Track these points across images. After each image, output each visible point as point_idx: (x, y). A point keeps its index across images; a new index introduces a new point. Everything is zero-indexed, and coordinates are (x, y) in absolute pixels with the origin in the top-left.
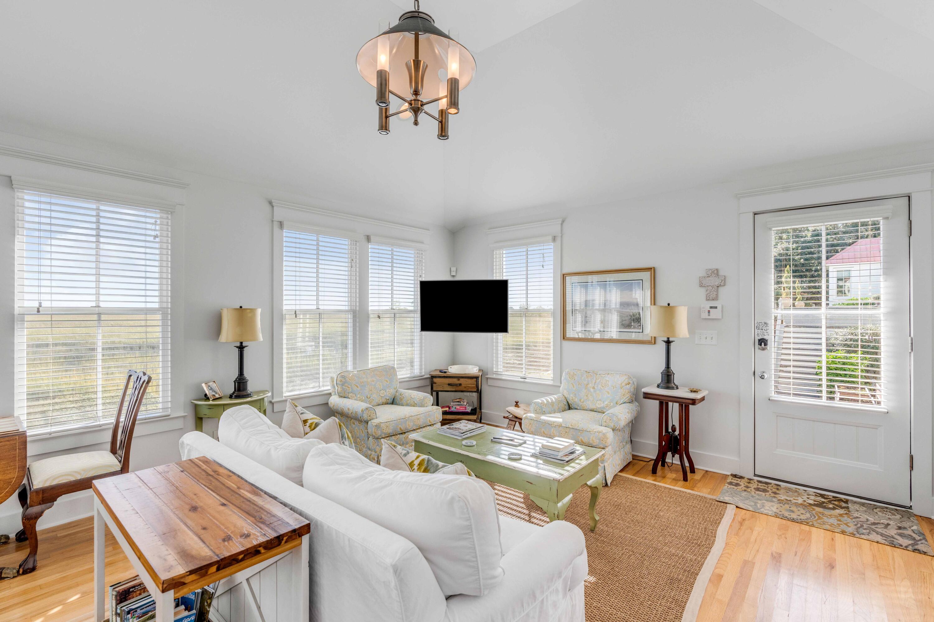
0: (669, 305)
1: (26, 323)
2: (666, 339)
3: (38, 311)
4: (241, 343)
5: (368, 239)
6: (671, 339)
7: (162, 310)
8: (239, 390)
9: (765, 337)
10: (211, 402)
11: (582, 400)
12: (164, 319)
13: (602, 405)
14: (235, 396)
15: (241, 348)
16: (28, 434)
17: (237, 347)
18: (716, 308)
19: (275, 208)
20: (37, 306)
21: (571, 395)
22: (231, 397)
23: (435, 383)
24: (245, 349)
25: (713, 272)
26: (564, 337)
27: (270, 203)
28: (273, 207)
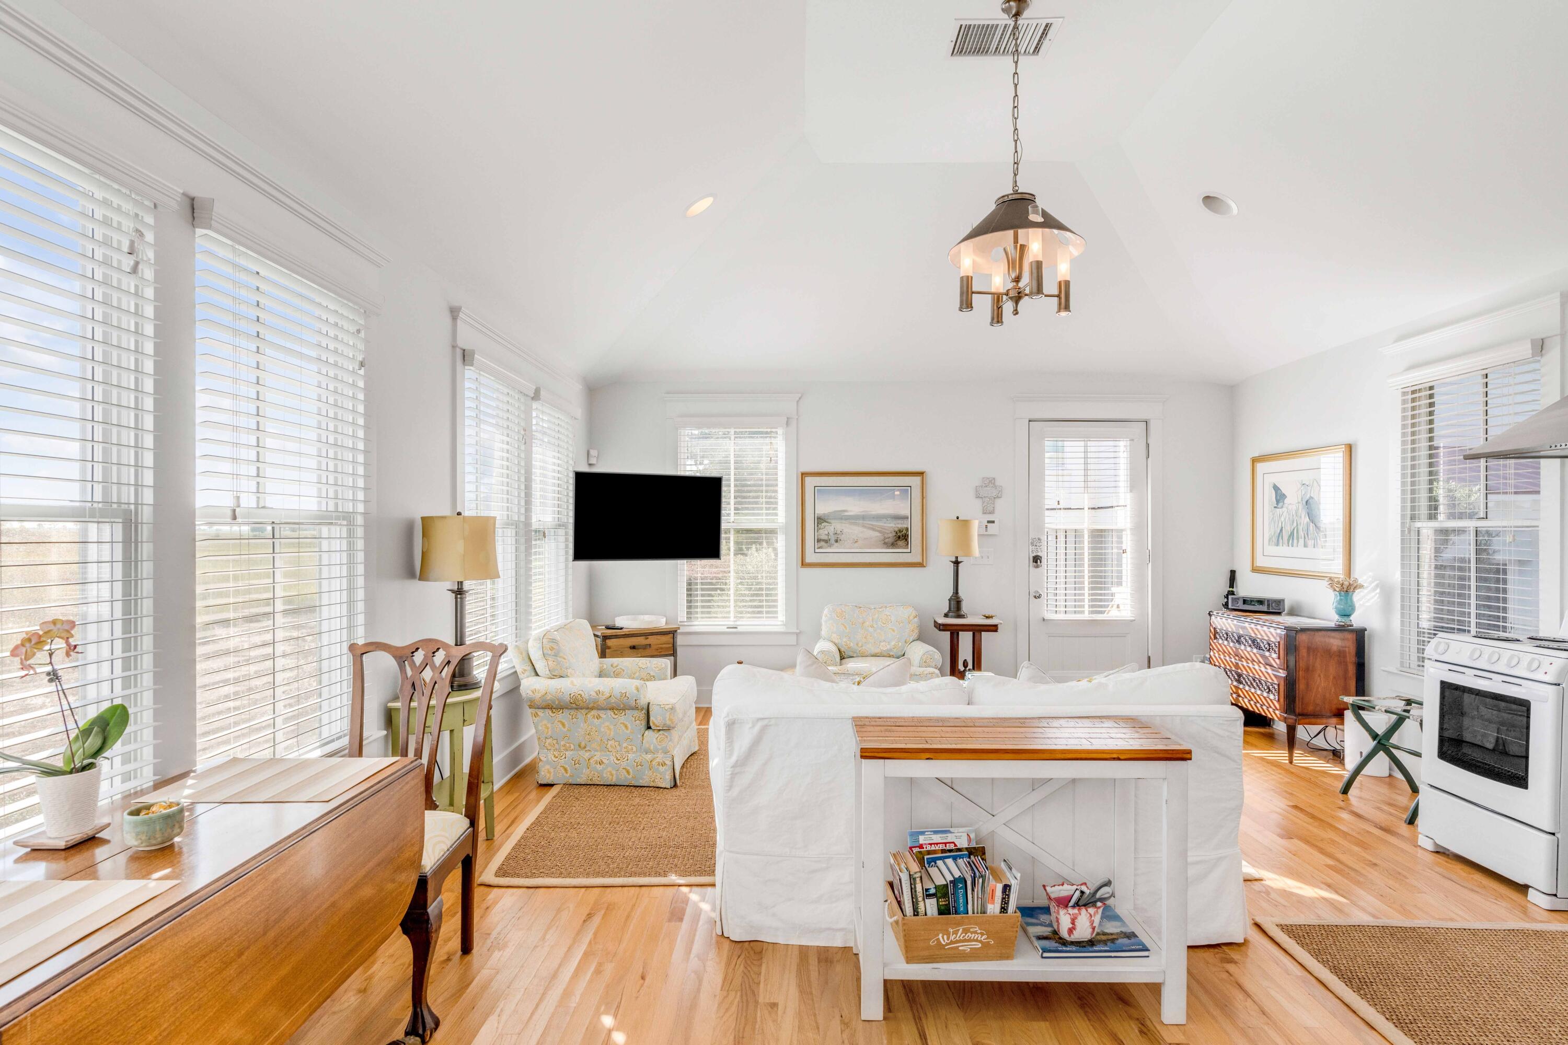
0: (958, 518)
2: (954, 560)
4: (460, 583)
5: (537, 393)
6: (959, 560)
8: (461, 675)
9: (1039, 554)
11: (860, 644)
13: (888, 647)
15: (459, 593)
17: (454, 592)
18: (993, 522)
19: (459, 323)
20: (231, 503)
21: (844, 640)
23: (609, 648)
24: (467, 595)
25: (990, 481)
26: (804, 564)
28: (456, 320)
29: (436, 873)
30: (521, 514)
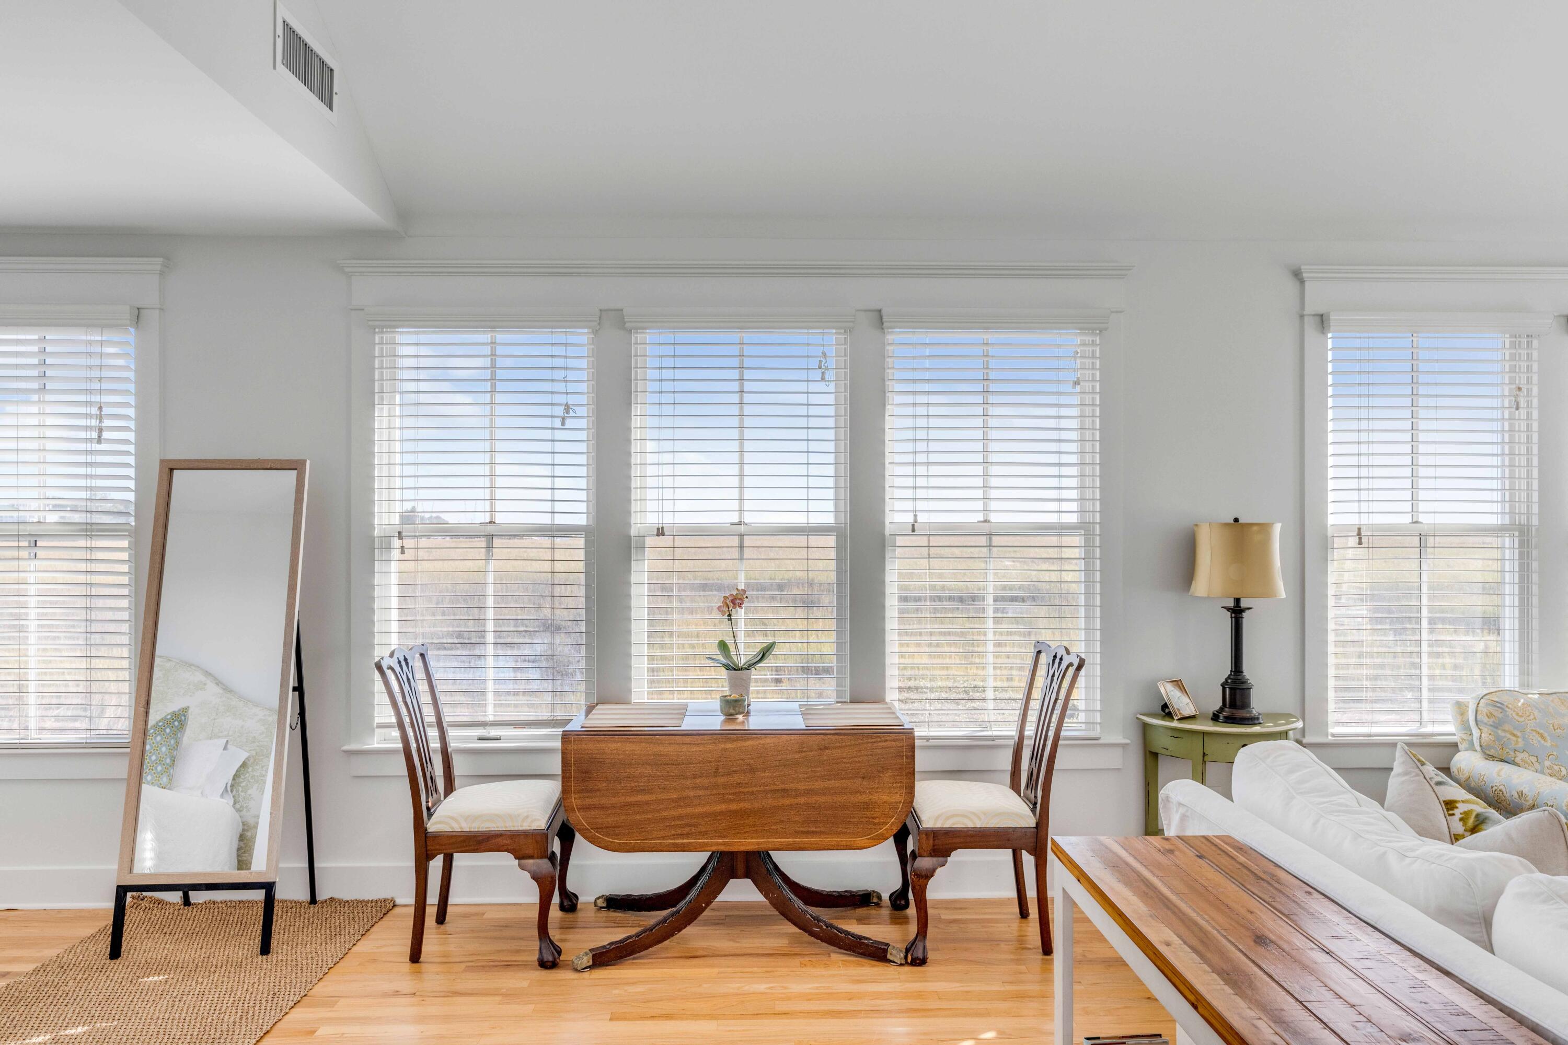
1: (898, 550)
3: (913, 530)
4: (1237, 601)
7: (1083, 527)
8: (1233, 705)
10: (1175, 724)
12: (1088, 546)
14: (1225, 717)
15: (1237, 611)
16: (917, 734)
17: (1228, 609)
19: (1307, 285)
20: (911, 520)
22: (1215, 718)
24: (1245, 615)
27: (1297, 275)
28: (1302, 282)
29: (935, 834)
30: (1529, 514)
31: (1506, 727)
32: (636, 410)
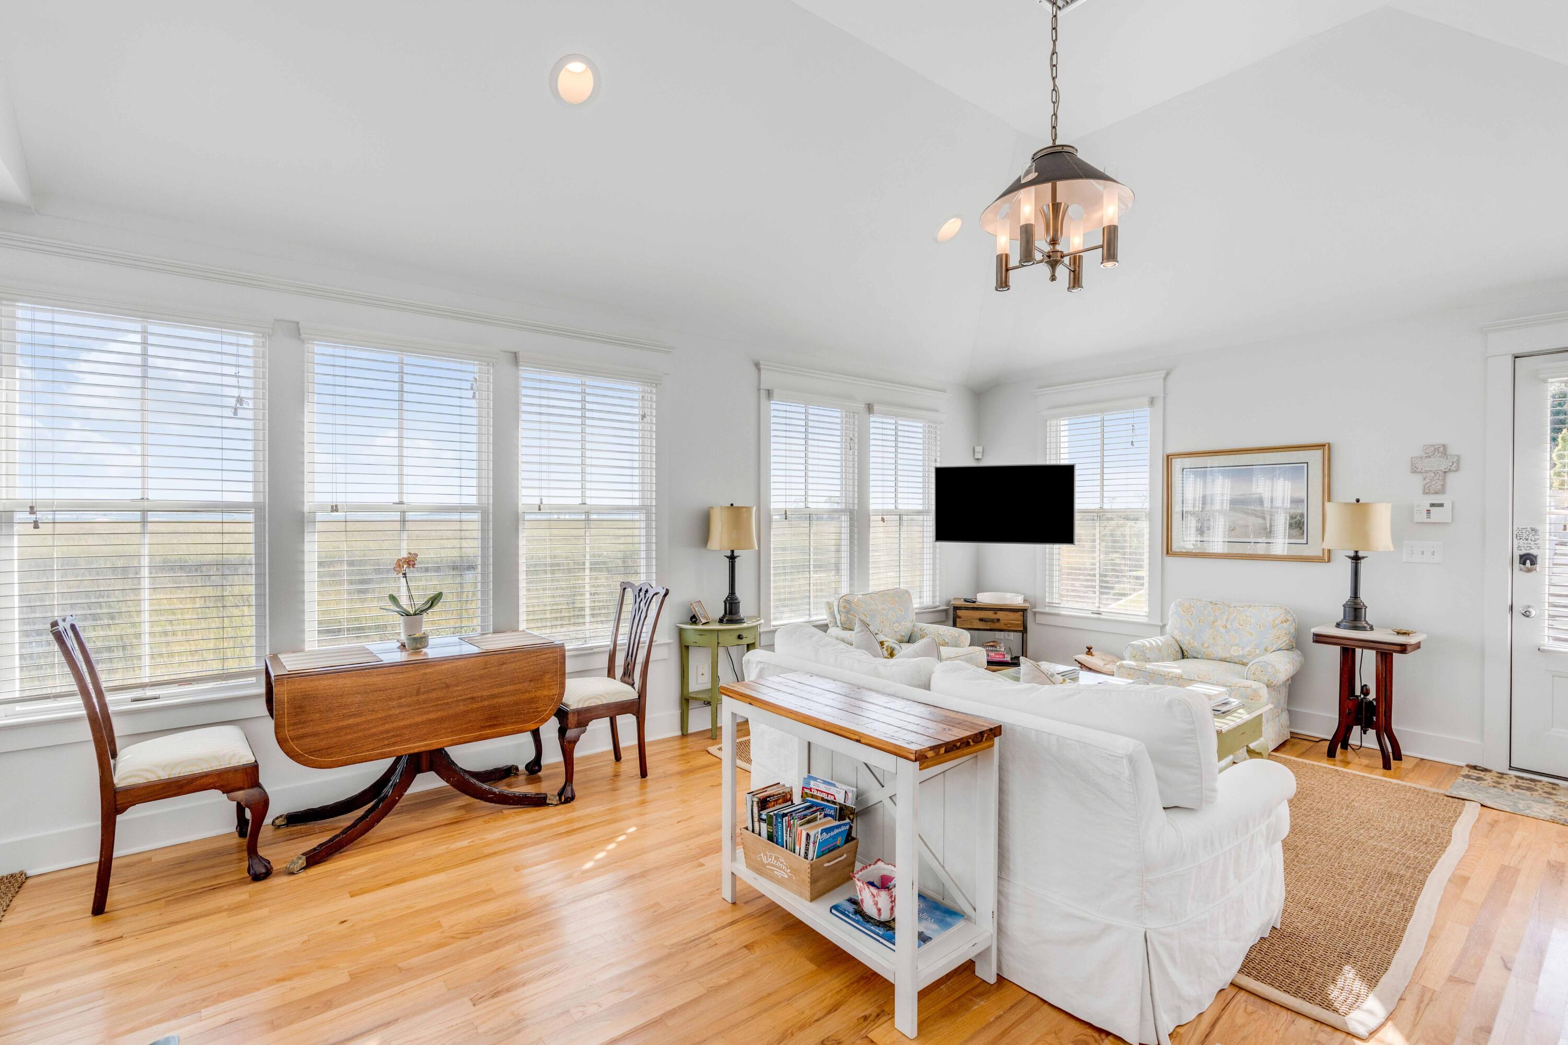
0: (1358, 501)
1: (526, 523)
2: (1352, 554)
3: (540, 510)
4: (733, 551)
5: (870, 408)
6: (1361, 554)
7: (645, 508)
8: (731, 613)
9: (1532, 552)
10: (700, 627)
11: (1206, 645)
12: (648, 520)
13: (1241, 653)
14: (727, 620)
15: (732, 558)
16: (567, 648)
17: (728, 557)
18: (1441, 505)
19: (762, 372)
20: (538, 502)
21: (1187, 638)
22: (721, 621)
23: (960, 617)
24: (737, 560)
25: (1436, 450)
26: (1169, 551)
27: (757, 365)
28: (759, 370)
29: (579, 712)
30: (854, 504)
31: (852, 612)
32: (307, 408)
